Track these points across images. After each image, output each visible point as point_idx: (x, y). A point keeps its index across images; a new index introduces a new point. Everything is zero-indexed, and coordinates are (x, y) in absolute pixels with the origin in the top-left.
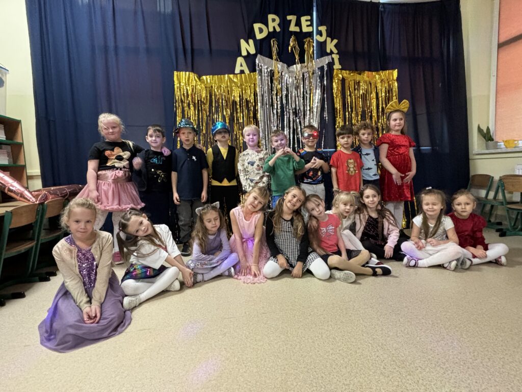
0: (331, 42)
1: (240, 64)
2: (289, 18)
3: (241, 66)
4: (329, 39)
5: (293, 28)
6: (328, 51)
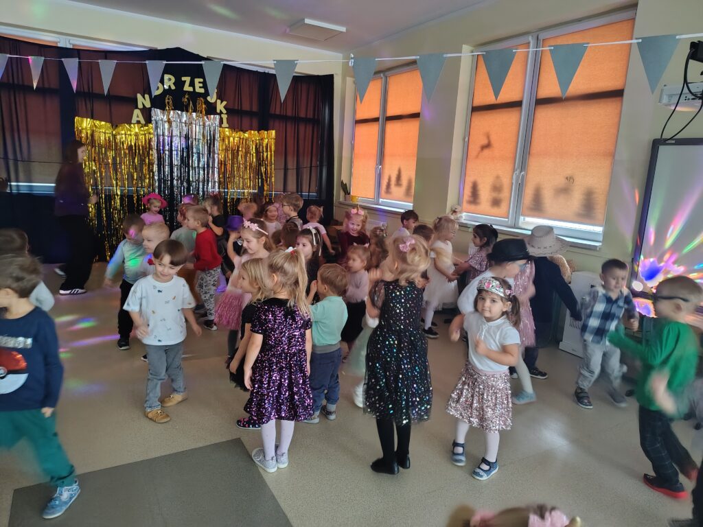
0: (221, 103)
1: (137, 115)
2: (183, 79)
3: (138, 117)
4: (219, 101)
5: (187, 88)
6: (218, 111)
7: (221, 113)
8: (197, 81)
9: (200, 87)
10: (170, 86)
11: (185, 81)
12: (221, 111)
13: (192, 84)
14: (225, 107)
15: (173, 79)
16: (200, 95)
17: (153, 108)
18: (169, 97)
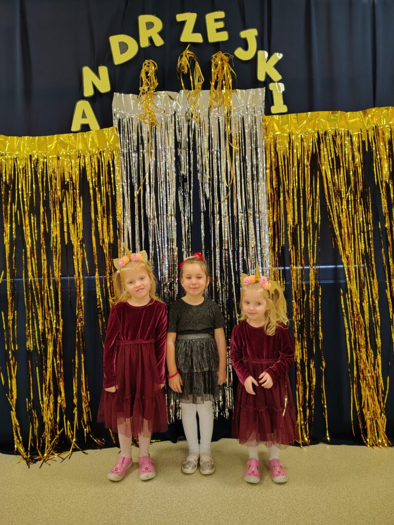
0: (269, 58)
1: (83, 112)
2: (180, 18)
3: (84, 116)
4: (263, 54)
5: (189, 36)
6: (261, 77)
8: (210, 18)
9: (218, 30)
10: (151, 39)
11: (183, 23)
12: (267, 76)
13: (200, 27)
15: (158, 24)
17: (116, 92)
18: (149, 63)
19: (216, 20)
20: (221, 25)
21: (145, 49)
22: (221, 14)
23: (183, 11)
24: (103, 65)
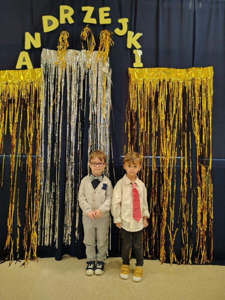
0: (134, 35)
1: (24, 58)
2: (84, 9)
4: (131, 33)
6: (129, 46)
7: (133, 47)
8: (101, 10)
9: (106, 18)
10: (66, 20)
11: (86, 12)
12: (133, 46)
13: (95, 15)
14: (138, 40)
15: (71, 11)
16: (105, 26)
17: (45, 48)
18: (64, 33)
19: (105, 12)
20: (107, 15)
21: (63, 24)
22: (108, 9)
23: (86, 5)
24: (38, 32)
